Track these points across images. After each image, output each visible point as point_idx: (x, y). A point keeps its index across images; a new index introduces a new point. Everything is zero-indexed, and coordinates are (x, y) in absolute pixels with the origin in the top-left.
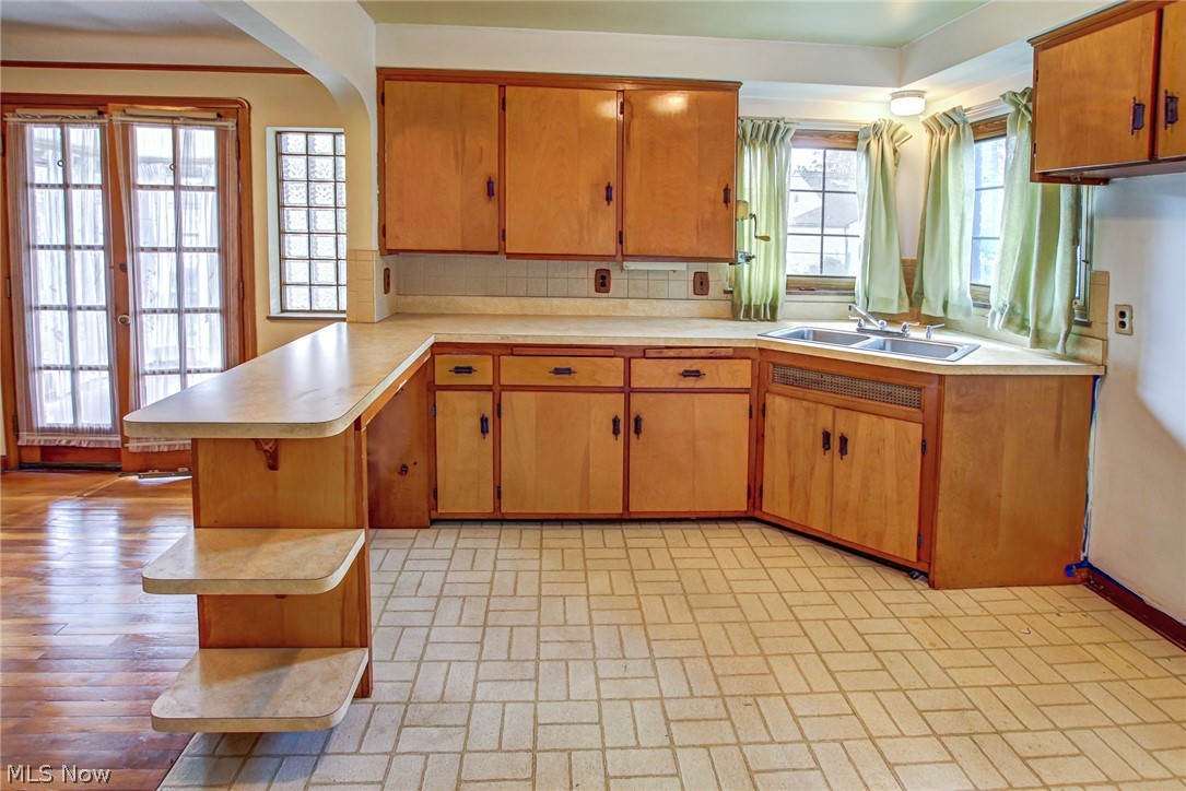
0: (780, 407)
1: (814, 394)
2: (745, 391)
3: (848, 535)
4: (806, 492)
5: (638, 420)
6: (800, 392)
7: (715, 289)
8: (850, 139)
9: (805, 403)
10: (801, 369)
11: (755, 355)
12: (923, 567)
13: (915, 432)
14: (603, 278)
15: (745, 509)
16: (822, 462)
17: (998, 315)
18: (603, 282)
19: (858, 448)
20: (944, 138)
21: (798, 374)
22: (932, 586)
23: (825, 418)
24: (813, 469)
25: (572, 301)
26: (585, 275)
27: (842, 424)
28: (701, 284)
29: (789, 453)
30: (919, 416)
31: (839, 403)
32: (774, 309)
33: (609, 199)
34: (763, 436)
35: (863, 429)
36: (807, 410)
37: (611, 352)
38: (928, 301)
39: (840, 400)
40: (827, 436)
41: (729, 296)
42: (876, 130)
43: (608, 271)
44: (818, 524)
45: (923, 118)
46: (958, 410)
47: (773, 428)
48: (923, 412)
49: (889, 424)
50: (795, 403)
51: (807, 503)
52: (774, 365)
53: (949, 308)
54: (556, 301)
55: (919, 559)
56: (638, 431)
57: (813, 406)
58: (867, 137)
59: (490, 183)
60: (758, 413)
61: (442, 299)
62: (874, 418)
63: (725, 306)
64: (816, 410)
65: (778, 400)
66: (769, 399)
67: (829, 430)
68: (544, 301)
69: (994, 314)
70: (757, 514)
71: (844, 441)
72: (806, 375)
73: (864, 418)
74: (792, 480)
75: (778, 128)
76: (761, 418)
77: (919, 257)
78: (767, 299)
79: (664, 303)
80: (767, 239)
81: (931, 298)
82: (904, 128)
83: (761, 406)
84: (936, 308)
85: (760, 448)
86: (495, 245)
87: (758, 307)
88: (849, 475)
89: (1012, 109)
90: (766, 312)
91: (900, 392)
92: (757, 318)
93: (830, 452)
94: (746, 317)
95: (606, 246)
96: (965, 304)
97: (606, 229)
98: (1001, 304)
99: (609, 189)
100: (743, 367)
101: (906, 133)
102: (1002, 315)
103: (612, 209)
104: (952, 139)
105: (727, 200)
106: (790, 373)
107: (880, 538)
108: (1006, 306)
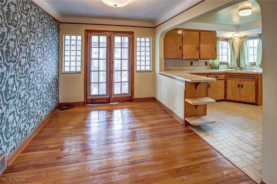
0: (229, 82)
1: (235, 79)
2: (223, 79)
3: (243, 100)
4: (235, 95)
5: (209, 85)
7: (208, 65)
8: (227, 40)
9: (234, 80)
10: (233, 75)
11: (225, 74)
12: (256, 103)
13: (254, 83)
14: (192, 63)
15: (224, 99)
16: (238, 89)
17: (258, 66)
18: (192, 64)
19: (245, 86)
20: (243, 40)
21: (232, 76)
22: (258, 106)
23: (238, 82)
24: (236, 91)
25: (187, 67)
26: (189, 62)
27: (242, 83)
28: (206, 64)
29: (232, 89)
30: (254, 80)
32: (218, 67)
33: (198, 49)
34: (226, 87)
35: (245, 83)
36: (235, 81)
37: (205, 74)
38: (241, 65)
39: (240, 79)
40: (239, 86)
41: (210, 65)
42: (231, 38)
43: (192, 62)
44: (238, 99)
45: (239, 37)
47: (228, 85)
49: (250, 82)
50: (232, 81)
52: (228, 75)
53: (246, 66)
54: (185, 67)
55: (255, 102)
56: (209, 87)
57: (236, 81)
59: (180, 47)
60: (226, 83)
61: (167, 67)
62: (247, 82)
63: (210, 67)
65: (229, 80)
66: (227, 80)
67: (239, 84)
68: (183, 67)
69: (257, 66)
70: (226, 99)
71: (242, 85)
73: (245, 82)
74: (232, 93)
75: (218, 38)
76: (226, 84)
77: (239, 58)
78: (218, 66)
79: (201, 67)
80: (218, 56)
81: (242, 64)
82: (235, 38)
83: (226, 82)
84: (244, 66)
85: (226, 88)
86: (181, 57)
87: (216, 67)
88: (243, 91)
89: (258, 36)
90: (217, 68)
91: (251, 77)
92: (216, 69)
93: (239, 88)
94: (215, 69)
95: (198, 57)
96: (249, 65)
97: (198, 54)
98: (258, 64)
99: (198, 48)
100: (223, 76)
101: (235, 39)
102: (259, 66)
103: (199, 51)
104: (245, 40)
105: (216, 50)
106: (231, 76)
107: (249, 100)
108: (259, 65)
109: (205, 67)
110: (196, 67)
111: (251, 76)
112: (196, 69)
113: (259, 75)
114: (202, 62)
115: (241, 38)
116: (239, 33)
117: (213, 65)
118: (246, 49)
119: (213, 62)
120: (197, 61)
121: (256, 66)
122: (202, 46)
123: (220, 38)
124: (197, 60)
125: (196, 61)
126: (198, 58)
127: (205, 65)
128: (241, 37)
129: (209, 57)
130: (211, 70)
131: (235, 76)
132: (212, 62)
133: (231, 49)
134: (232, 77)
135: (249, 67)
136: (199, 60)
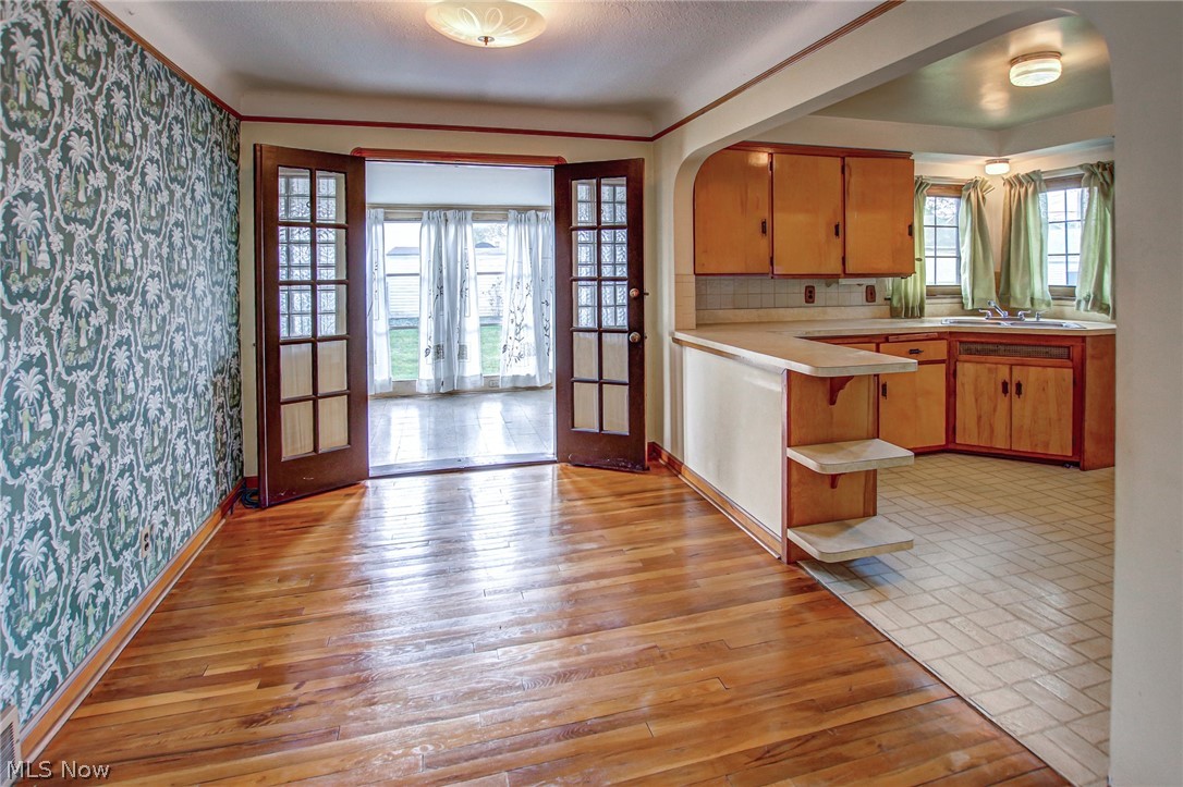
0: (968, 371)
1: (993, 358)
2: (942, 362)
3: (1023, 446)
4: (991, 425)
6: (983, 358)
7: (879, 299)
8: (957, 190)
9: (988, 365)
10: (982, 343)
11: (948, 337)
12: (1076, 459)
13: (1068, 374)
14: (810, 292)
15: (944, 443)
16: (1003, 402)
17: (1083, 303)
18: (810, 296)
19: (1029, 389)
20: (1023, 191)
21: (979, 347)
22: (1083, 469)
23: (1003, 373)
24: (995, 410)
25: (791, 310)
26: (799, 289)
27: (1018, 374)
28: (871, 294)
29: (976, 400)
30: (1070, 363)
31: (1014, 362)
32: (922, 309)
33: (837, 234)
34: (955, 391)
35: (1032, 376)
36: (990, 370)
37: (866, 340)
38: (1015, 299)
39: (1012, 360)
40: (1005, 385)
41: (889, 302)
42: (974, 184)
43: (813, 287)
44: (1000, 443)
45: (1005, 177)
46: (1093, 357)
47: (963, 384)
48: (1072, 361)
49: (1050, 371)
50: (979, 366)
51: (992, 431)
52: (961, 342)
53: (1036, 302)
54: (781, 311)
55: (1074, 454)
56: (884, 394)
57: (994, 366)
58: (968, 189)
59: (764, 223)
60: (951, 376)
61: (706, 312)
62: (1040, 369)
63: (886, 309)
64: (996, 369)
65: (967, 365)
66: (959, 365)
67: (1008, 380)
68: (773, 311)
69: (1079, 302)
70: (951, 446)
71: (1019, 386)
72: (986, 347)
73: (1032, 369)
74: (979, 418)
75: (922, 183)
76: (952, 379)
77: (1004, 270)
78: (917, 303)
79: (849, 309)
80: (920, 260)
81: (1019, 296)
82: (989, 183)
83: (952, 372)
84: (1024, 303)
85: (952, 400)
86: (767, 269)
87: (913, 308)
88: (1023, 408)
89: (1086, 175)
90: (917, 312)
91: (1055, 351)
92: (913, 317)
93: (1008, 395)
94: (906, 316)
95: (835, 267)
96: (1046, 299)
97: (836, 254)
98: (1085, 295)
99: (837, 227)
100: (943, 346)
101: (990, 186)
102: (1087, 302)
103: (839, 241)
104: (1030, 190)
105: (911, 233)
106: (973, 347)
107: (1047, 445)
108: (1089, 296)
109: (868, 310)
110: (829, 309)
111: (1058, 344)
112: (827, 317)
113: (1088, 339)
114: (854, 290)
115: (1015, 182)
116: (1006, 161)
117: (900, 299)
118: (1035, 228)
119: (899, 286)
120: (834, 286)
121: (1075, 303)
122: (853, 218)
123: (928, 184)
124: (830, 279)
125: (828, 285)
126: (839, 270)
127: (867, 300)
128: (1016, 177)
129: (883, 266)
130: (891, 323)
131: (991, 347)
132: (896, 289)
133: (973, 230)
134: (978, 352)
135: (1049, 305)
136: (843, 281)
